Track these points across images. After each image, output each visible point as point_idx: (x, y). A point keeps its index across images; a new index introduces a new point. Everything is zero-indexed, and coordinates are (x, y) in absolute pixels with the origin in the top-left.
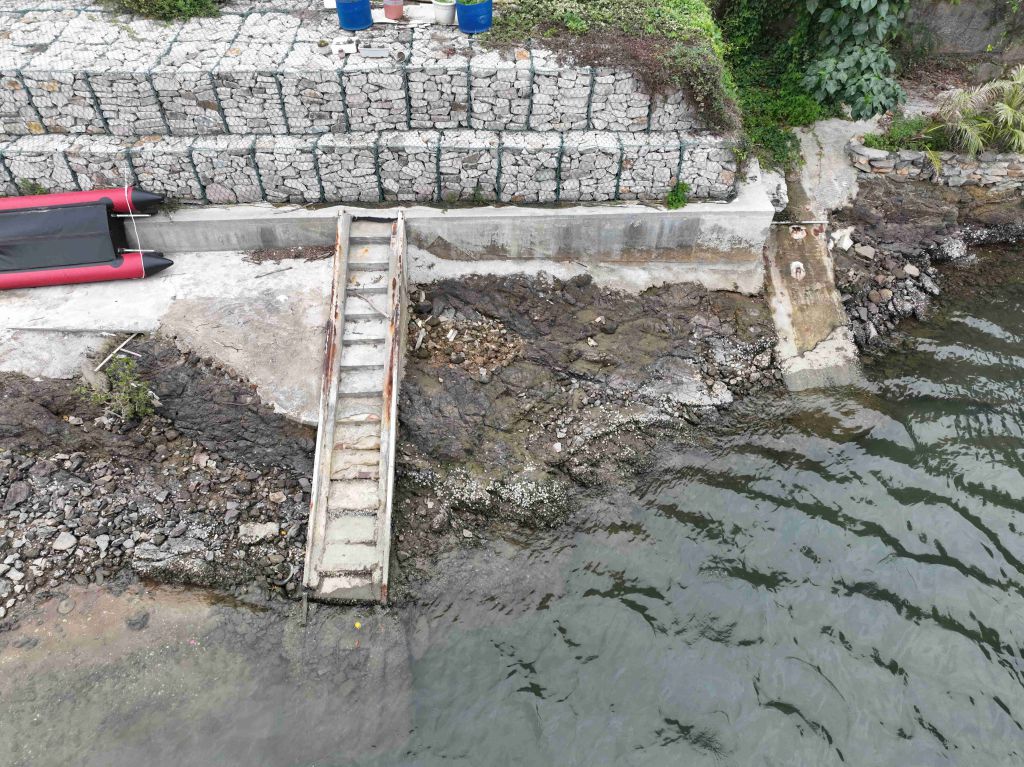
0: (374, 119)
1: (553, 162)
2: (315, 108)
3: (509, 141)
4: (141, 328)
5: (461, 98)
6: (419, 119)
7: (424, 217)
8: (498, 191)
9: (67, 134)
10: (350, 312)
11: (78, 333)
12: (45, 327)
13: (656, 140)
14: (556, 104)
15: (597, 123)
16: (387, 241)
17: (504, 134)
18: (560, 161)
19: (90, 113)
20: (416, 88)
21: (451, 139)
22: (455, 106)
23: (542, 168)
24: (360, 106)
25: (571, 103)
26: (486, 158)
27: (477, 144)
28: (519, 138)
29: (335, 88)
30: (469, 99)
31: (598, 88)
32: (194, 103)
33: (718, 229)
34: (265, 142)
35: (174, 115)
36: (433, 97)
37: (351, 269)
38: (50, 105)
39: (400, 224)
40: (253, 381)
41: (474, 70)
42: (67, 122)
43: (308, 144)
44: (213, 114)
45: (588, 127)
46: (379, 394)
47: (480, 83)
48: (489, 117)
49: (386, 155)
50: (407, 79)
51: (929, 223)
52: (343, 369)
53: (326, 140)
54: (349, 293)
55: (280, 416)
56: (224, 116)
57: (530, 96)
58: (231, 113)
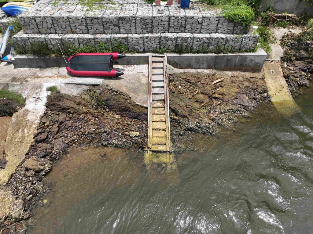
0: (159, 30)
2: (144, 27)
3: (196, 35)
5: (183, 24)
6: (171, 30)
8: (191, 49)
9: (78, 33)
10: (154, 79)
11: (81, 84)
12: (72, 83)
13: (235, 36)
14: (209, 26)
15: (219, 31)
16: (162, 62)
17: (194, 34)
18: (209, 41)
19: (84, 28)
20: (172, 21)
21: (180, 35)
22: (181, 26)
23: (205, 42)
24: (156, 26)
25: (213, 25)
26: (189, 40)
27: (187, 36)
28: (198, 35)
29: (150, 21)
30: (185, 25)
31: (220, 21)
32: (112, 25)
33: (251, 60)
34: (130, 35)
35: (107, 28)
36: (176, 24)
37: (153, 68)
38: (75, 25)
39: (166, 57)
40: (130, 96)
41: (187, 16)
42: (78, 30)
43: (142, 35)
44: (117, 28)
45: (216, 32)
47: (189, 20)
48: (190, 29)
49: (163, 39)
50: (169, 19)
54: (153, 75)
55: (138, 105)
56: (120, 29)
57: (202, 23)
58: (122, 28)
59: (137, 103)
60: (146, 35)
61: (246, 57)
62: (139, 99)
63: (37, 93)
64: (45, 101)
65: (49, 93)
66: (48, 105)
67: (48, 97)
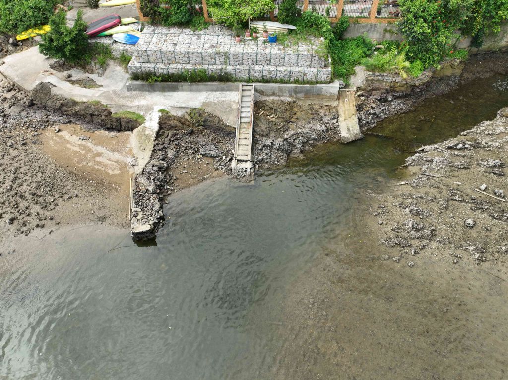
1: (289, 74)
2: (236, 60)
3: (279, 68)
4: (197, 107)
5: (268, 59)
6: (258, 63)
7: (258, 85)
8: (276, 80)
9: (180, 64)
10: (242, 105)
11: (184, 108)
13: (312, 69)
14: (290, 61)
15: (299, 65)
16: (250, 90)
17: (278, 67)
18: (290, 73)
19: (186, 60)
20: (259, 57)
21: (266, 68)
22: (267, 60)
23: (286, 75)
24: (246, 60)
26: (273, 72)
27: (272, 69)
28: (281, 68)
29: (241, 56)
30: (270, 59)
31: (299, 58)
33: (326, 90)
34: (224, 67)
35: (205, 60)
36: (262, 58)
37: (242, 96)
38: (178, 58)
39: (253, 86)
40: (222, 119)
41: (272, 53)
42: (181, 61)
43: (234, 68)
44: (214, 61)
45: (297, 66)
46: (249, 123)
47: (273, 56)
48: (275, 63)
49: (251, 71)
50: (257, 54)
51: (383, 91)
52: (241, 117)
53: (238, 67)
54: (242, 101)
55: (228, 126)
56: (216, 61)
57: (284, 58)
58: (217, 60)
59: (228, 124)
61: (321, 88)
62: (230, 121)
63: (150, 114)
64: (157, 120)
65: (160, 114)
66: (160, 124)
67: (160, 118)
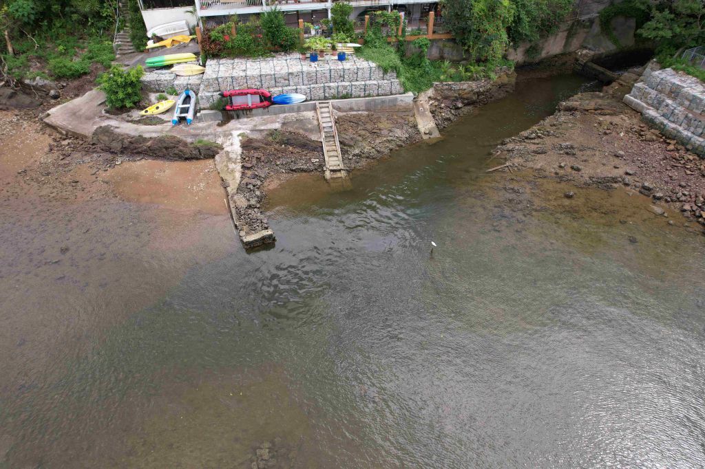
0: (323, 81)
2: (310, 79)
4: (276, 128)
6: (333, 80)
7: (335, 101)
8: (351, 95)
10: (323, 121)
11: (263, 130)
13: (385, 81)
15: (372, 78)
16: (328, 107)
17: (352, 82)
18: (365, 87)
20: (332, 73)
21: (340, 84)
22: (340, 77)
23: (361, 89)
24: (320, 78)
25: (366, 74)
26: (348, 87)
27: (346, 84)
28: (355, 82)
29: (314, 74)
30: (344, 75)
33: (401, 100)
34: (298, 87)
35: (278, 82)
36: (336, 75)
37: (321, 113)
39: (330, 103)
40: (306, 135)
41: (344, 69)
42: (253, 86)
43: (309, 86)
44: (287, 81)
45: (370, 80)
47: (346, 71)
48: (348, 78)
49: (326, 88)
50: (330, 71)
51: (452, 99)
52: (324, 132)
54: (322, 118)
55: (313, 141)
56: (289, 82)
57: (357, 73)
58: (291, 81)
59: (313, 139)
60: (312, 86)
61: (396, 99)
62: (313, 136)
63: (230, 139)
64: (239, 144)
65: (241, 138)
66: (242, 146)
67: (241, 142)
